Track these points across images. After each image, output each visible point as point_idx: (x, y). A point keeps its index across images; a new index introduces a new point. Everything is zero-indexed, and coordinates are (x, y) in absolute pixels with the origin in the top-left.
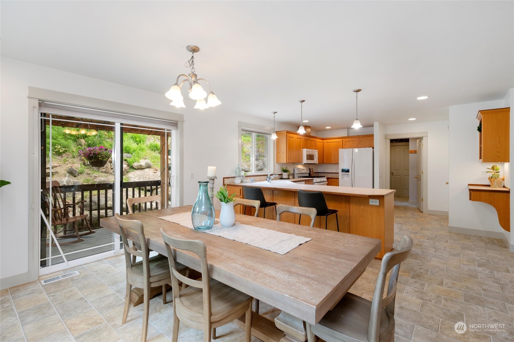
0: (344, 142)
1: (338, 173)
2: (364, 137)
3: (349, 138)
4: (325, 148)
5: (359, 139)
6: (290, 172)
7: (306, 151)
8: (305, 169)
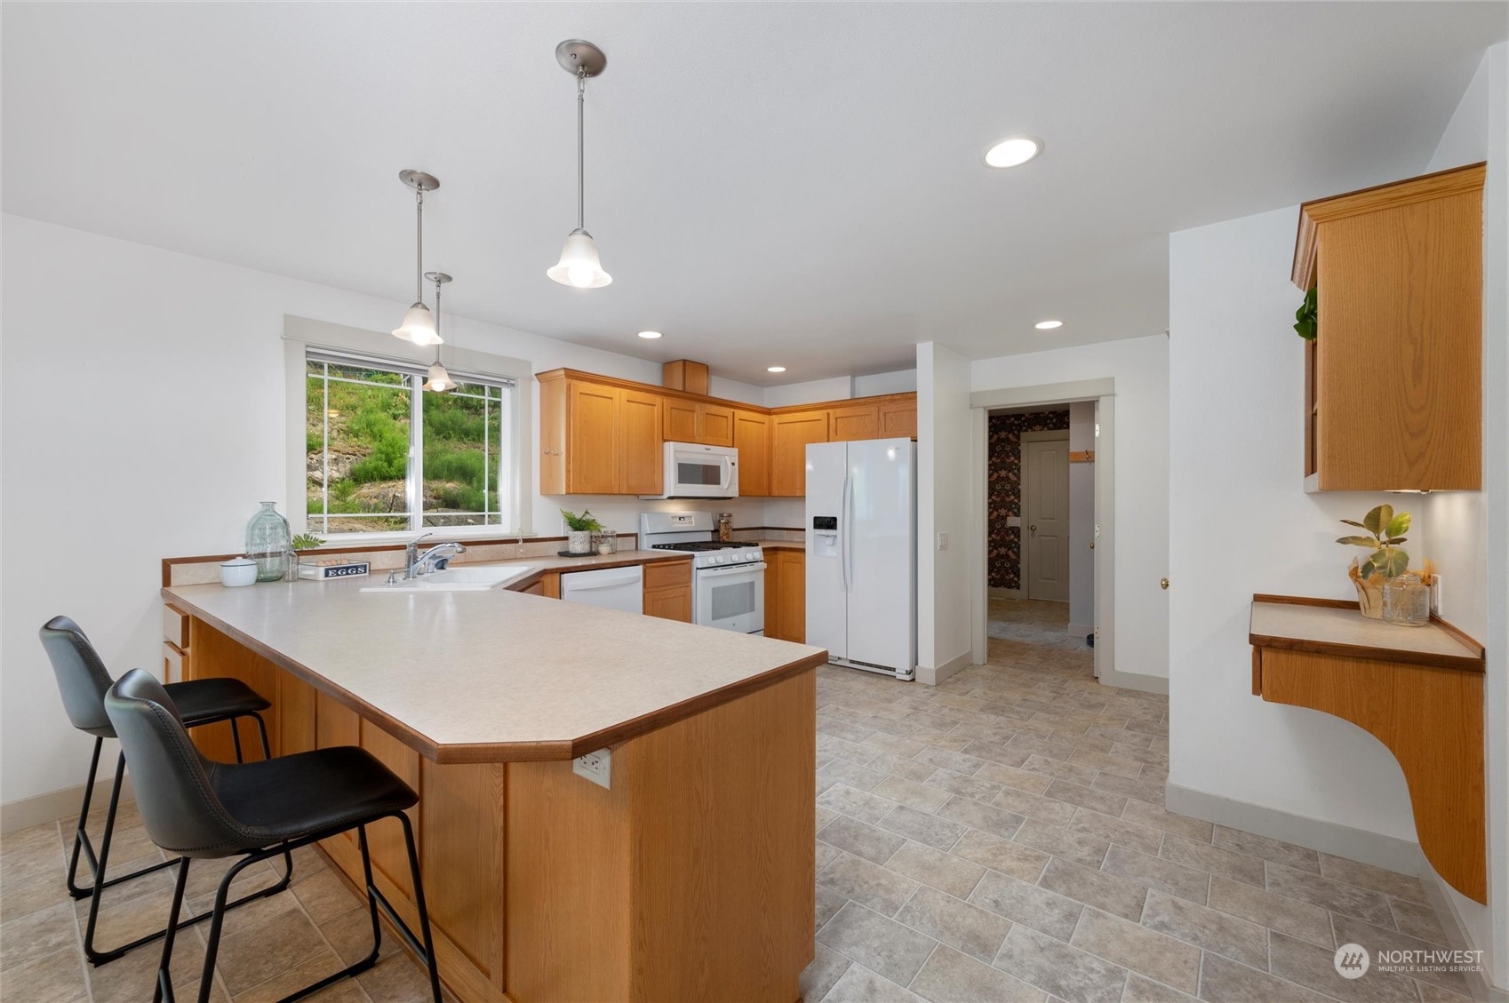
0: (832, 421)
1: (804, 530)
2: (895, 400)
3: (859, 404)
4: (776, 443)
5: (879, 410)
6: (603, 530)
7: (676, 451)
8: (690, 517)
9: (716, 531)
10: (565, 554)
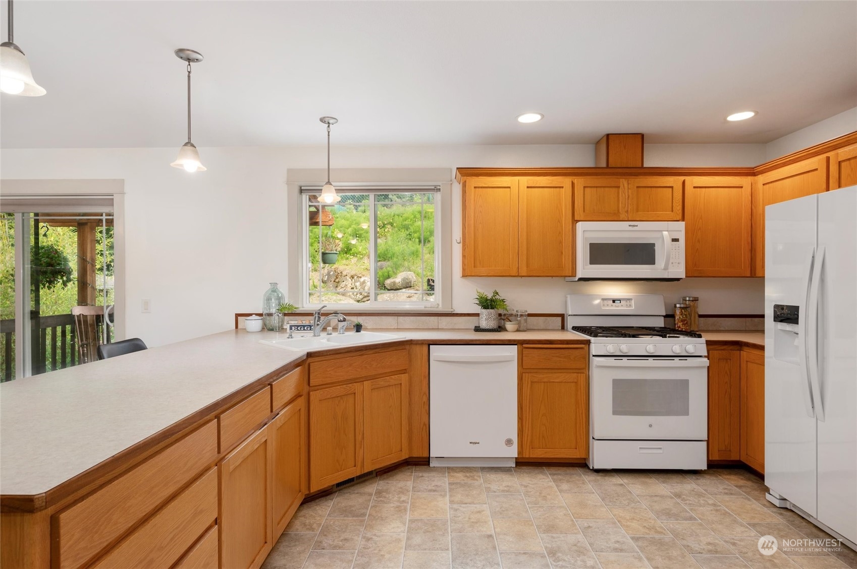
0: (833, 169)
6: (510, 309)
7: (584, 231)
8: (630, 300)
9: (669, 316)
10: (478, 329)
